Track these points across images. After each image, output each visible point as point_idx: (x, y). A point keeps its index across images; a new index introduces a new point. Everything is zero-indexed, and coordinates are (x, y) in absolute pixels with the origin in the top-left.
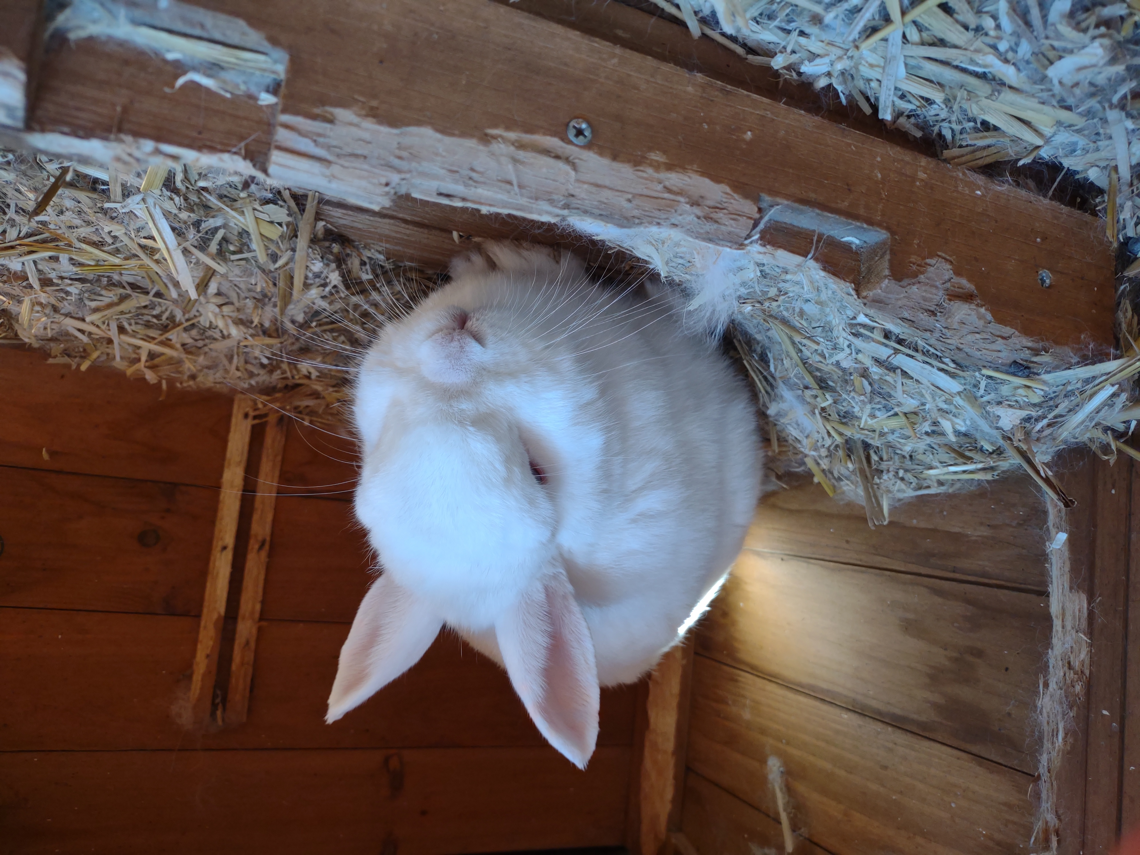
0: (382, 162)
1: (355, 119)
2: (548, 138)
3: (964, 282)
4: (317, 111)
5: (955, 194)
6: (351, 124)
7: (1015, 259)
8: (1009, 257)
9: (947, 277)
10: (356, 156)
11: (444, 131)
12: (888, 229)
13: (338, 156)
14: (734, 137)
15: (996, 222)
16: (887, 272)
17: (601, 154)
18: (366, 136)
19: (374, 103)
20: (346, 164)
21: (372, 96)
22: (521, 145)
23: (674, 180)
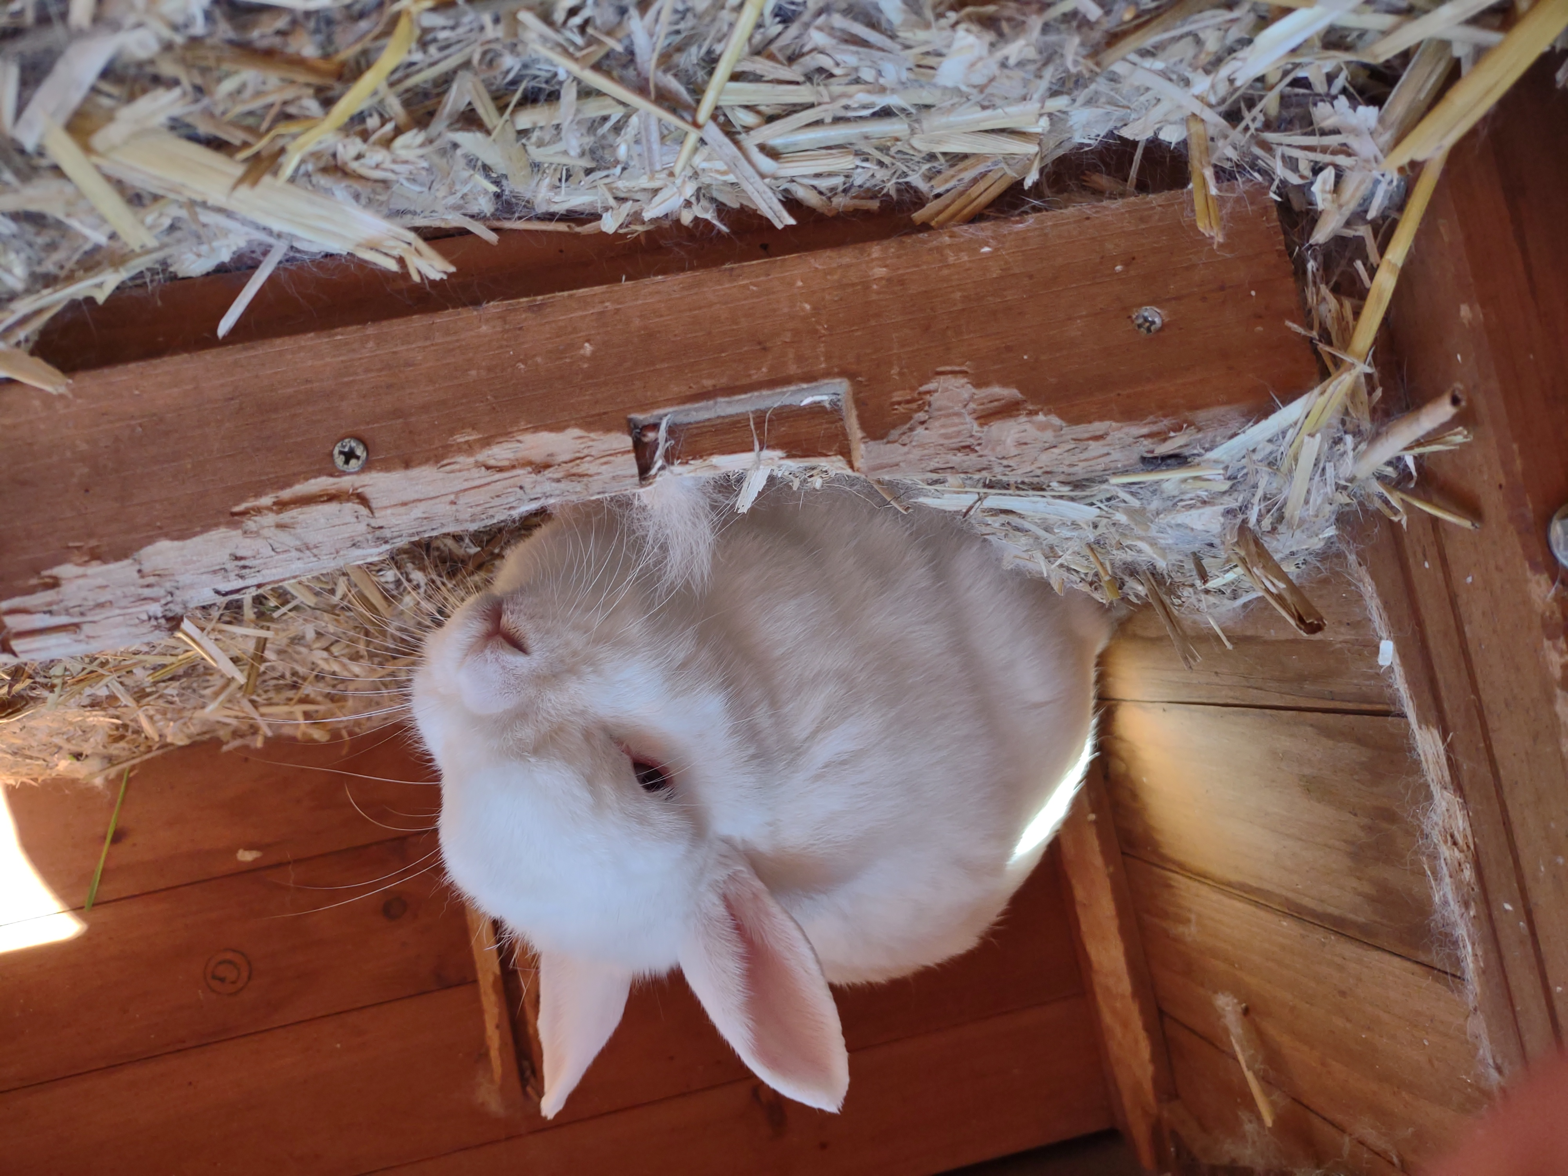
0: (132, 599)
1: (80, 570)
2: (313, 481)
3: (997, 390)
5: (945, 272)
6: (78, 577)
7: (1081, 317)
8: (1069, 319)
9: (966, 396)
10: (101, 605)
11: (182, 535)
12: (843, 374)
13: (84, 614)
14: (568, 360)
15: (1031, 277)
16: (860, 434)
17: (388, 469)
18: (100, 581)
19: (93, 543)
20: (96, 618)
21: (91, 535)
22: (282, 506)
23: (500, 453)
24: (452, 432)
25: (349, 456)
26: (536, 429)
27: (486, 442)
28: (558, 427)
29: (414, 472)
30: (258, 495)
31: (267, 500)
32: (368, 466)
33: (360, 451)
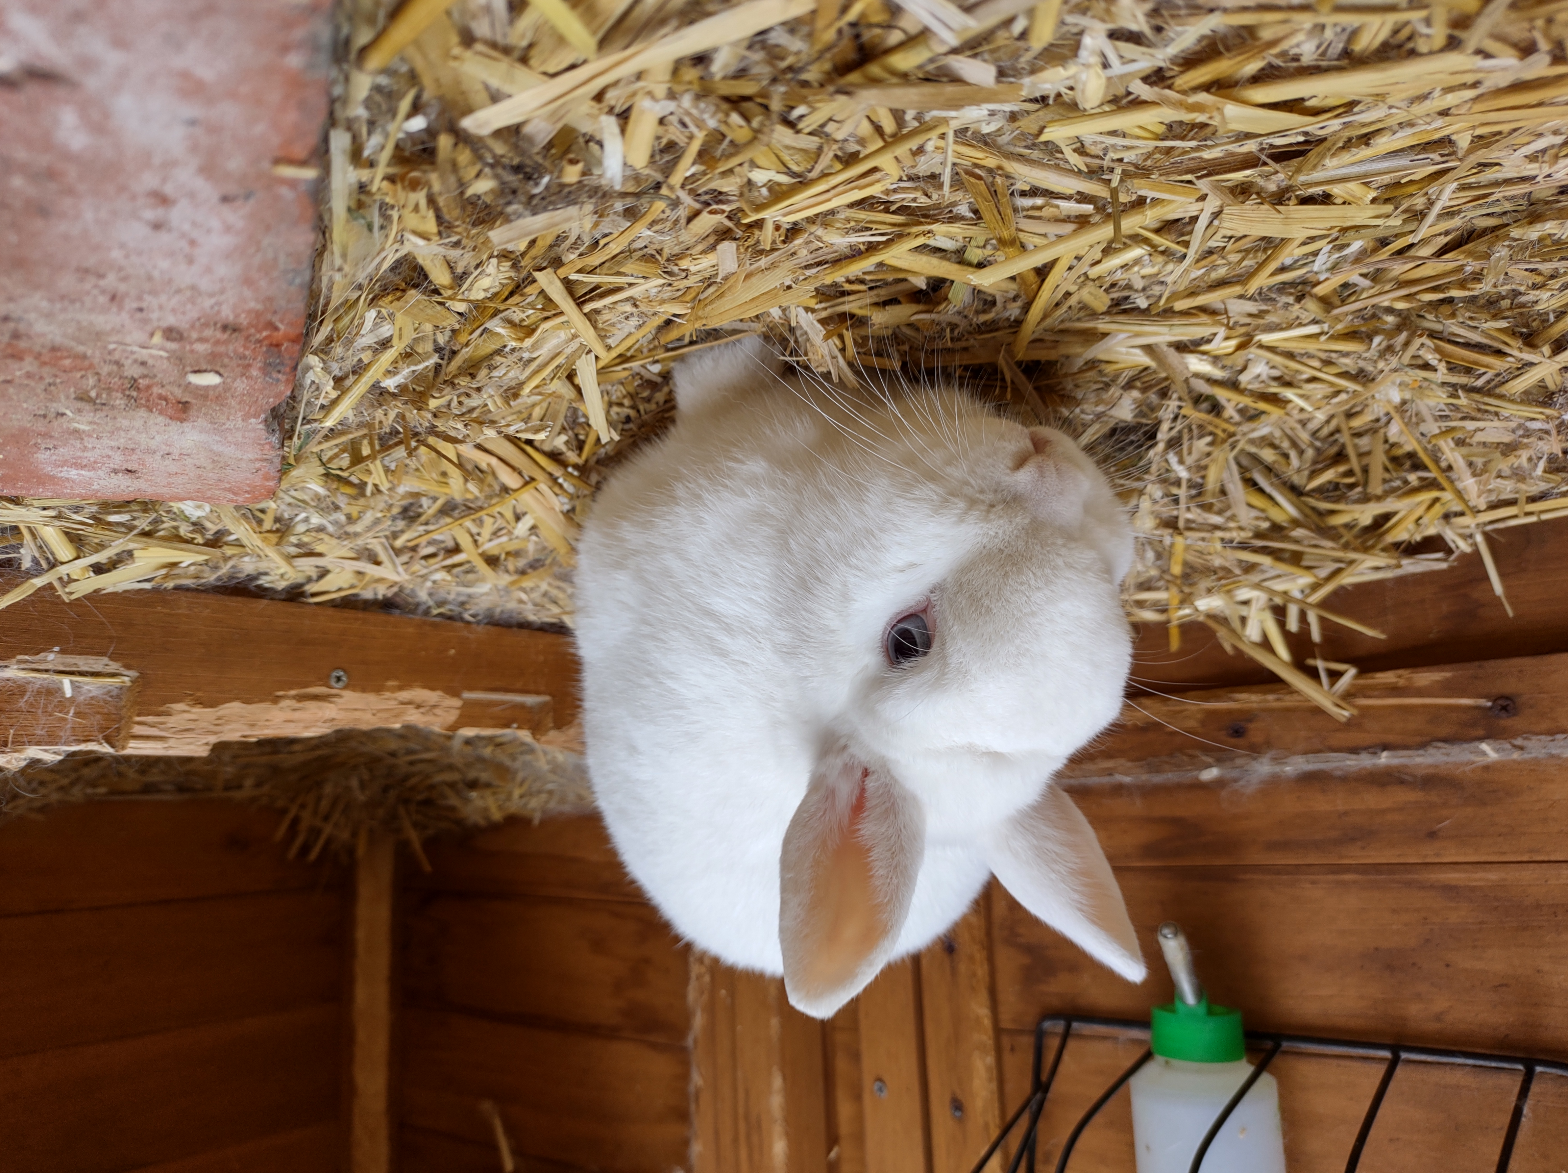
1: (187, 708)
2: (318, 687)
4: (161, 709)
6: (184, 711)
10: (187, 730)
11: (248, 701)
12: (550, 694)
13: (174, 733)
14: (442, 656)
16: (551, 725)
17: (354, 691)
18: (194, 716)
19: (199, 694)
20: (179, 736)
21: (199, 690)
22: (301, 698)
23: (405, 695)
24: (387, 679)
25: (339, 679)
26: (424, 687)
27: (401, 688)
28: (433, 689)
29: (365, 695)
30: (291, 689)
31: (293, 692)
32: (345, 688)
33: (344, 679)
